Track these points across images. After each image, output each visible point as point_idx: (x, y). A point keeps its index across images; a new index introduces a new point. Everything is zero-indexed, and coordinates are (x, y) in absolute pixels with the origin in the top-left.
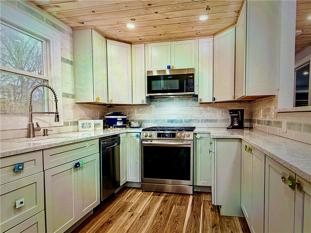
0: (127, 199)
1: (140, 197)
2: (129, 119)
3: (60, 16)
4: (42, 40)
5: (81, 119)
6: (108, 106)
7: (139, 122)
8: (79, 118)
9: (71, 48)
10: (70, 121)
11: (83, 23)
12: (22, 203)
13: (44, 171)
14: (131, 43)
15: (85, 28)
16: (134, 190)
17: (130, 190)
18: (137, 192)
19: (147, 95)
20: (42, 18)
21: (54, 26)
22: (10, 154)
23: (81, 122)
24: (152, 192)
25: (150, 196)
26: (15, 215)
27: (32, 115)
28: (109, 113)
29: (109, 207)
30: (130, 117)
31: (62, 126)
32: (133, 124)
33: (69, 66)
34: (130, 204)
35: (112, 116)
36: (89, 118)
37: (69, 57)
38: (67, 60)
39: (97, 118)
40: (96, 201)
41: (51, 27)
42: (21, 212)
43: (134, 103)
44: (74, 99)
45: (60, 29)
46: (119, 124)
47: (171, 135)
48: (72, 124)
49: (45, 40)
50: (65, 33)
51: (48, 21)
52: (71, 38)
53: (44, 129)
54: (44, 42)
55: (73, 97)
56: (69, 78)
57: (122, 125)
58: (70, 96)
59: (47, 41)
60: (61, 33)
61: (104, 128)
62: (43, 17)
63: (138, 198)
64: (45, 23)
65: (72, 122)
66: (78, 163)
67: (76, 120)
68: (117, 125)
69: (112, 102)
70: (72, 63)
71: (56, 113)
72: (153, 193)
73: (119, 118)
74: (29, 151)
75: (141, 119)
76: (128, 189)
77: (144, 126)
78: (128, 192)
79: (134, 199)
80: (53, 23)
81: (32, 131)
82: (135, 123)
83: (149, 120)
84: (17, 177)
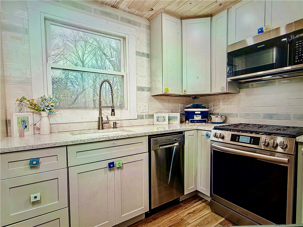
0: (187, 215)
1: (203, 218)
2: (214, 112)
3: (133, 10)
4: (120, 39)
5: (157, 113)
6: (192, 98)
7: (221, 117)
8: (155, 111)
9: (148, 40)
10: (145, 114)
11: (153, 9)
12: (36, 197)
13: (68, 168)
14: (211, 15)
15: (156, 14)
16: (204, 204)
17: (200, 202)
18: (205, 209)
19: (229, 79)
20: (117, 18)
21: (129, 22)
22: (24, 149)
23: (156, 116)
24: (223, 217)
25: (217, 224)
26: (33, 207)
27: (101, 109)
28: (189, 106)
29: (163, 218)
30: (214, 110)
31: (137, 119)
32: (214, 120)
33: (145, 59)
34: (185, 224)
35: (191, 108)
36: (167, 111)
37: (145, 50)
38: (143, 53)
39: (178, 110)
40: (143, 207)
41: (126, 24)
42: (40, 205)
43: (213, 92)
44: (150, 92)
45: (135, 24)
46: (196, 118)
47: (252, 139)
48: (147, 117)
49: (122, 38)
50: (141, 27)
51: (123, 19)
52: (148, 30)
53: (114, 122)
54: (122, 40)
55: (149, 89)
56: (145, 71)
57: (201, 119)
58: (145, 90)
59: (124, 38)
60: (137, 27)
61: (181, 122)
62: (118, 16)
63: (200, 220)
64: (120, 22)
65: (147, 115)
66: (113, 163)
67: (151, 113)
68: (195, 119)
69: (186, 92)
70: (148, 56)
71: (112, 107)
72: (223, 219)
73: (198, 110)
74: (48, 147)
75: (225, 112)
76: (198, 200)
77: (230, 122)
78: (195, 205)
79: (195, 218)
80: (128, 19)
81: (101, 124)
82: (217, 118)
83: (237, 114)
84: (34, 171)
